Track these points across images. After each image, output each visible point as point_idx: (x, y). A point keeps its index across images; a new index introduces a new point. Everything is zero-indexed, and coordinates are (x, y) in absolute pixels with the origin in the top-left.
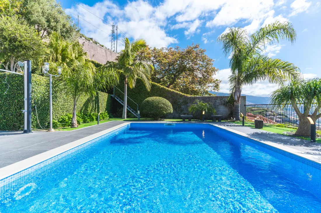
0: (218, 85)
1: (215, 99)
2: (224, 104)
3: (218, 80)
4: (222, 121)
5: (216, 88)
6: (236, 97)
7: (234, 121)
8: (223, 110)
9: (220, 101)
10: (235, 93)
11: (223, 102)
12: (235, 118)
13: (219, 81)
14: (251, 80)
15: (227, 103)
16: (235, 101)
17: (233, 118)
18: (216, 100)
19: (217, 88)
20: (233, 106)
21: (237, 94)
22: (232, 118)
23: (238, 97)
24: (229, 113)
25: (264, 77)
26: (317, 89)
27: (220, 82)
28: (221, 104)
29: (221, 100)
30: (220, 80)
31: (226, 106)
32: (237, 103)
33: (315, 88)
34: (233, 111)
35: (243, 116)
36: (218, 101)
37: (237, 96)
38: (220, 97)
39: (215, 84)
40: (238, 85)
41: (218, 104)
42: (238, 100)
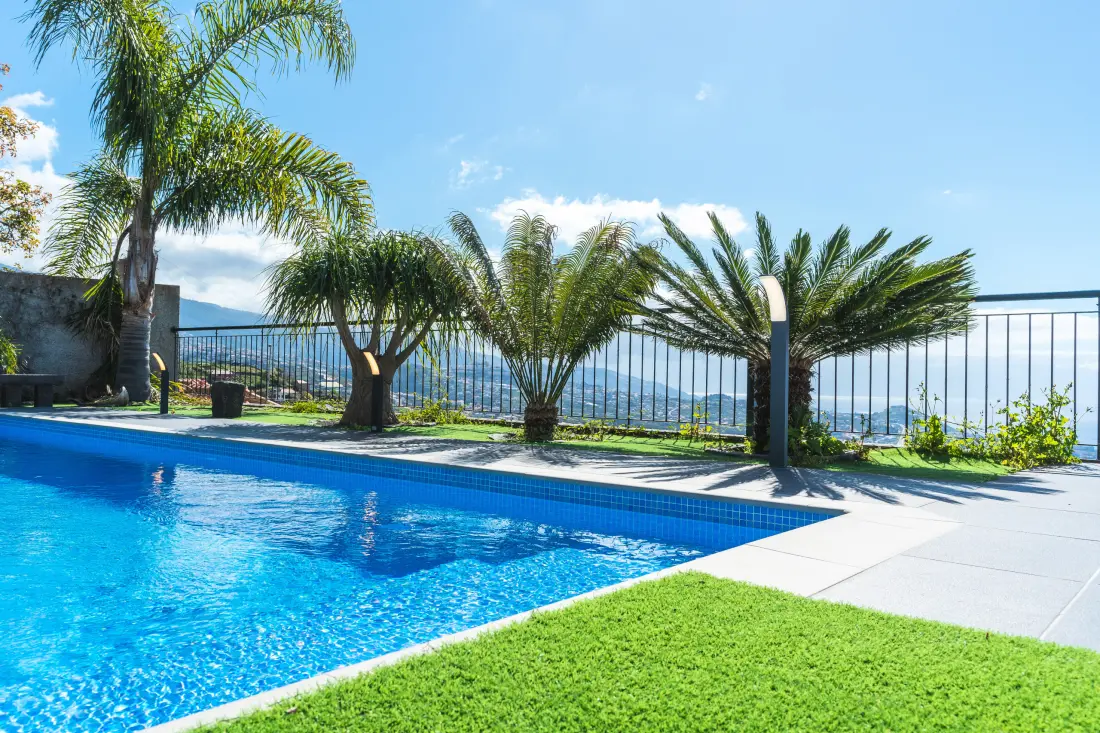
0: (26, 216)
1: (14, 289)
2: (68, 321)
3: (33, 189)
4: (54, 406)
5: (16, 234)
6: (133, 283)
7: (121, 404)
8: (63, 351)
9: (43, 304)
10: (127, 263)
11: (64, 311)
12: (124, 388)
13: (37, 192)
14: (203, 213)
15: (85, 311)
16: (128, 304)
17: (116, 389)
18: (23, 297)
19: (23, 235)
20: (118, 328)
21: (136, 271)
22: (110, 391)
23: (140, 286)
24: (96, 364)
25: (254, 210)
26: (394, 268)
27: (44, 200)
28: (54, 320)
29: (51, 295)
30: (42, 194)
31: (79, 329)
32: (136, 314)
33: (391, 261)
34: (116, 357)
35: (163, 368)
36: (33, 302)
37: (138, 278)
38: (48, 281)
39: (13, 207)
40: (145, 227)
41: (34, 318)
42: (144, 298)
